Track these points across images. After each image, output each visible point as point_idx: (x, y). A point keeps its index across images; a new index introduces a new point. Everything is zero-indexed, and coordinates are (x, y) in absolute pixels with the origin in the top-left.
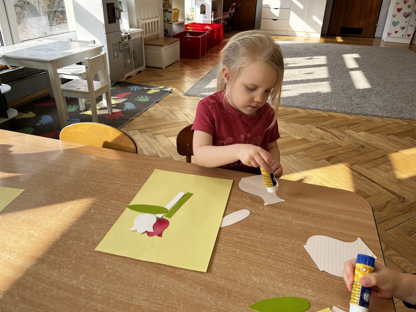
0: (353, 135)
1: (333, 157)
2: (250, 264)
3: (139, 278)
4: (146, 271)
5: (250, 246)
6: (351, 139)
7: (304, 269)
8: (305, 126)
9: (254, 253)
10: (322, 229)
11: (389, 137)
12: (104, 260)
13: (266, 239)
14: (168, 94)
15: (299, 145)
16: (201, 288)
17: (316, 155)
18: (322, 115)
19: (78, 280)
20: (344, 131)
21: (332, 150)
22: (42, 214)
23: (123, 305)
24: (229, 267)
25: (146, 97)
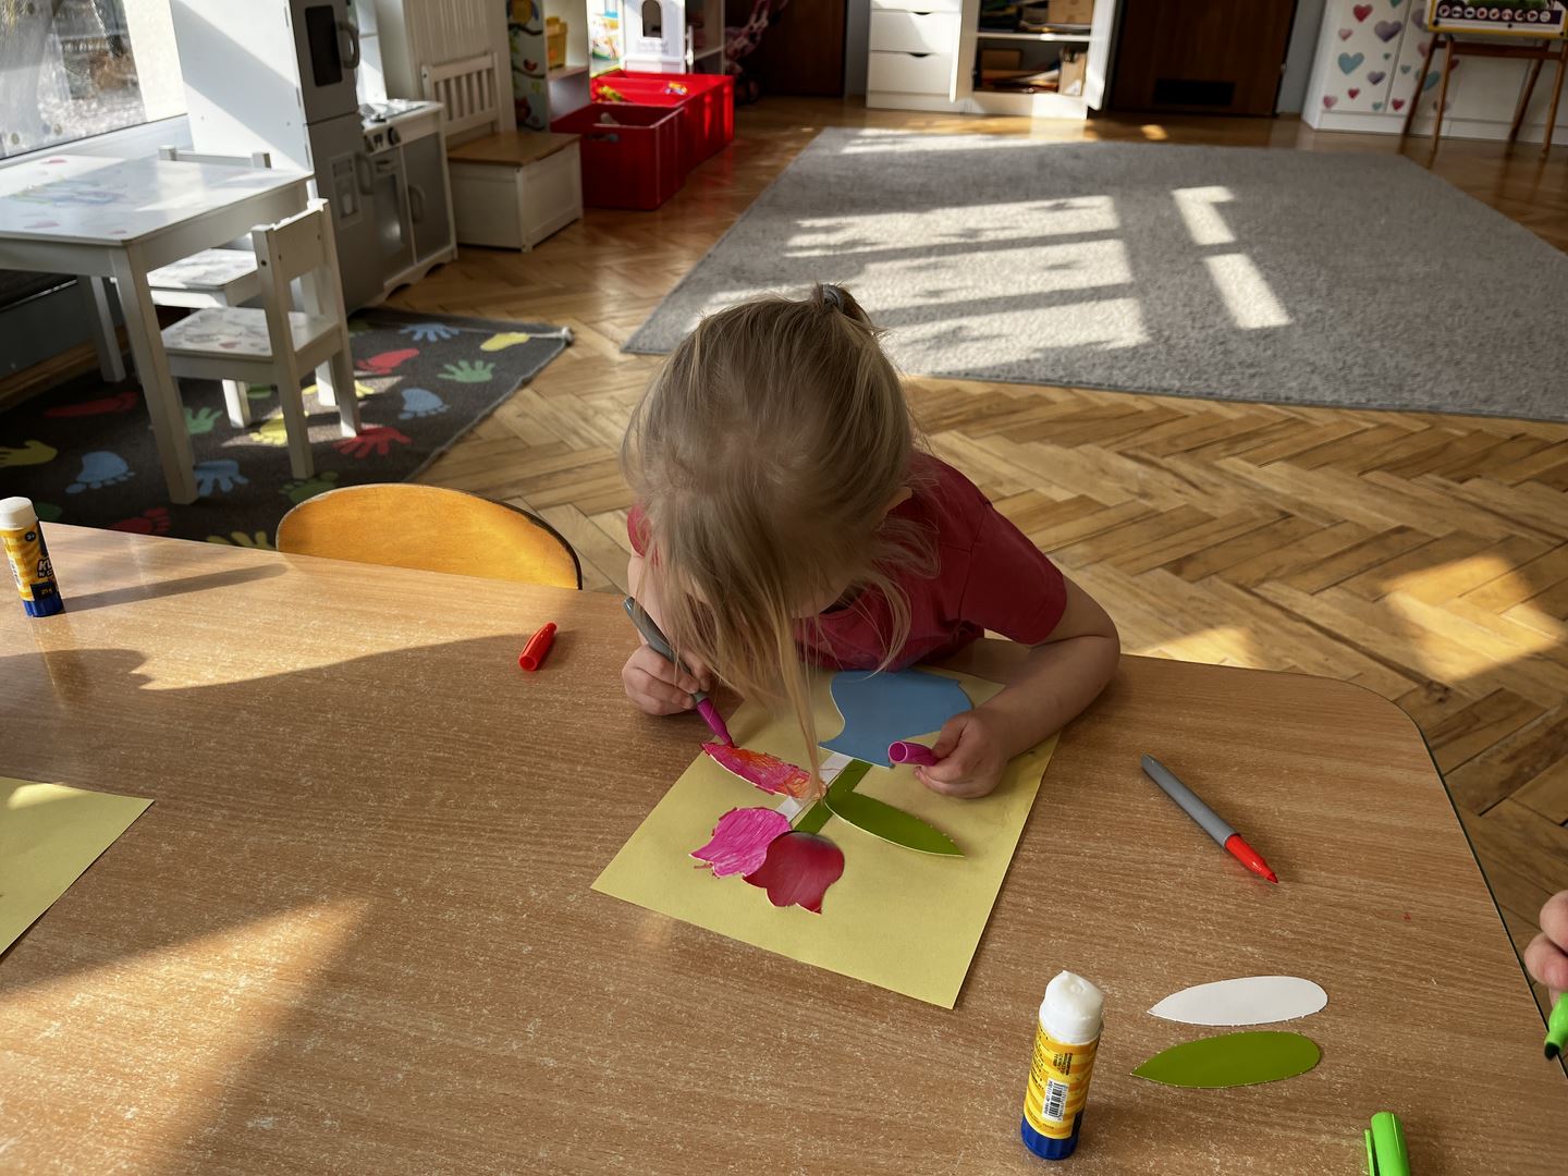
0: (1248, 476)
1: (1189, 558)
2: (1079, 941)
3: (728, 1016)
4: (745, 990)
5: (1063, 883)
6: (1245, 491)
7: (1253, 943)
8: (1079, 451)
9: (1083, 905)
10: (1280, 812)
11: (1372, 476)
12: (591, 968)
13: (1108, 858)
14: (561, 352)
15: (1069, 520)
16: (943, 1032)
17: (1133, 554)
18: (1133, 407)
19: (527, 1038)
20: (1217, 463)
21: (1183, 535)
22: (317, 824)
23: (703, 1105)
24: (1014, 956)
25: (479, 364)
